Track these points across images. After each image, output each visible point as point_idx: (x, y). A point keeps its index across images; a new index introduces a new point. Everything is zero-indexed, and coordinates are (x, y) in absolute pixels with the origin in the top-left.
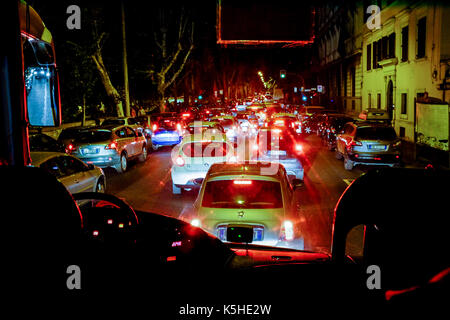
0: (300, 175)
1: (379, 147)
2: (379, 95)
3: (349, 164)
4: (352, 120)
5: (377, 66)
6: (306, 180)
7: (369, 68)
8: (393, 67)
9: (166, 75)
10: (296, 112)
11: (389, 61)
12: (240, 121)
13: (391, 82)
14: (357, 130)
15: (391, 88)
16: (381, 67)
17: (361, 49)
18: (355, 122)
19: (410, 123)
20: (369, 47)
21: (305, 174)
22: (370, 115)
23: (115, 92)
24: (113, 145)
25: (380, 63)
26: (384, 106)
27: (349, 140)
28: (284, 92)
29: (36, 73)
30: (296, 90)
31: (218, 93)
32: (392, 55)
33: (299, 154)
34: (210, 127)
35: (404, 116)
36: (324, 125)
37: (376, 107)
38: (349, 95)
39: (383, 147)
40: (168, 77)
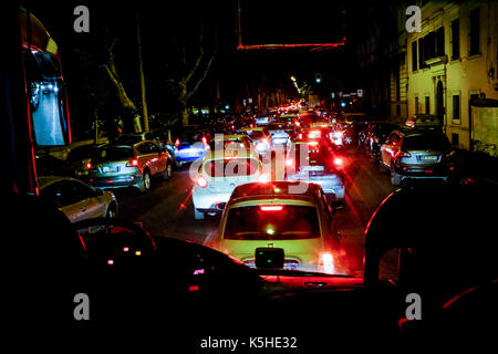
0: (341, 192)
1: (430, 158)
2: (428, 98)
3: (396, 178)
4: (397, 128)
5: (424, 66)
6: (347, 199)
7: (415, 69)
8: (442, 66)
9: (187, 84)
10: (334, 121)
11: (438, 60)
12: (271, 132)
13: (440, 83)
14: (405, 139)
15: (440, 89)
16: (429, 66)
17: (406, 47)
18: (401, 130)
19: (463, 129)
20: (414, 44)
21: (346, 191)
22: (418, 121)
23: (131, 104)
24: (135, 162)
25: (428, 63)
26: (433, 110)
27: (396, 150)
28: (320, 99)
29: (43, 87)
30: (333, 95)
31: (247, 102)
32: (441, 53)
33: (338, 168)
34: (237, 141)
35: (457, 121)
36: (367, 134)
37: (424, 112)
38: (393, 100)
39: (435, 158)
40: (190, 86)
